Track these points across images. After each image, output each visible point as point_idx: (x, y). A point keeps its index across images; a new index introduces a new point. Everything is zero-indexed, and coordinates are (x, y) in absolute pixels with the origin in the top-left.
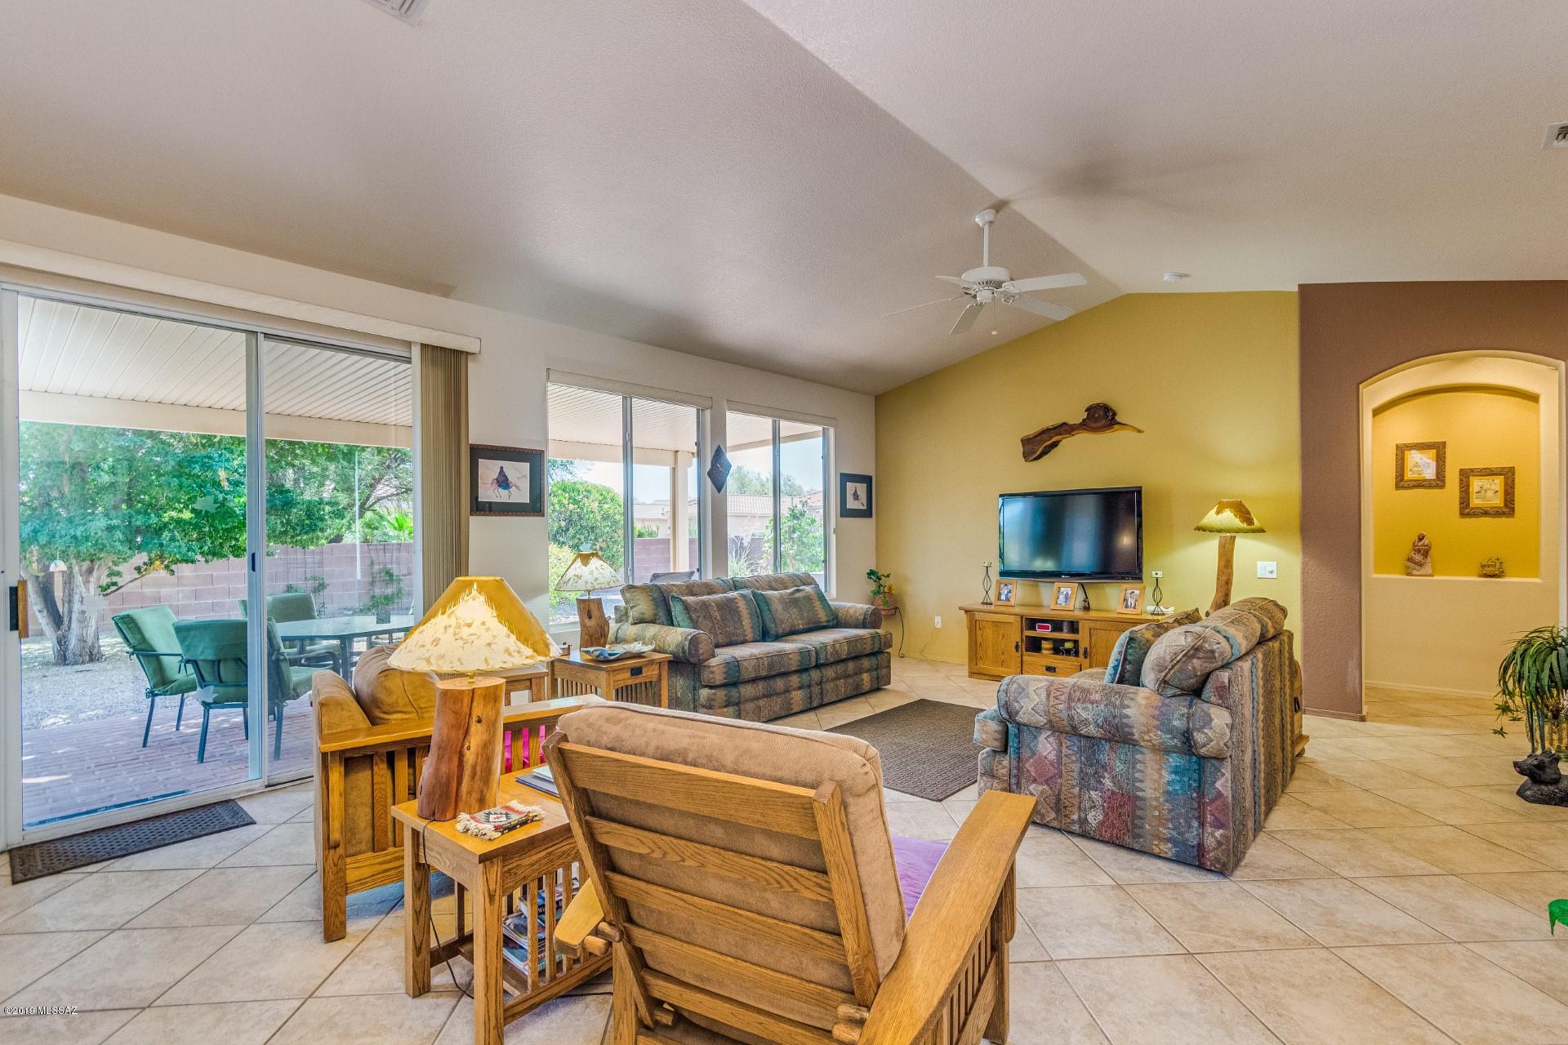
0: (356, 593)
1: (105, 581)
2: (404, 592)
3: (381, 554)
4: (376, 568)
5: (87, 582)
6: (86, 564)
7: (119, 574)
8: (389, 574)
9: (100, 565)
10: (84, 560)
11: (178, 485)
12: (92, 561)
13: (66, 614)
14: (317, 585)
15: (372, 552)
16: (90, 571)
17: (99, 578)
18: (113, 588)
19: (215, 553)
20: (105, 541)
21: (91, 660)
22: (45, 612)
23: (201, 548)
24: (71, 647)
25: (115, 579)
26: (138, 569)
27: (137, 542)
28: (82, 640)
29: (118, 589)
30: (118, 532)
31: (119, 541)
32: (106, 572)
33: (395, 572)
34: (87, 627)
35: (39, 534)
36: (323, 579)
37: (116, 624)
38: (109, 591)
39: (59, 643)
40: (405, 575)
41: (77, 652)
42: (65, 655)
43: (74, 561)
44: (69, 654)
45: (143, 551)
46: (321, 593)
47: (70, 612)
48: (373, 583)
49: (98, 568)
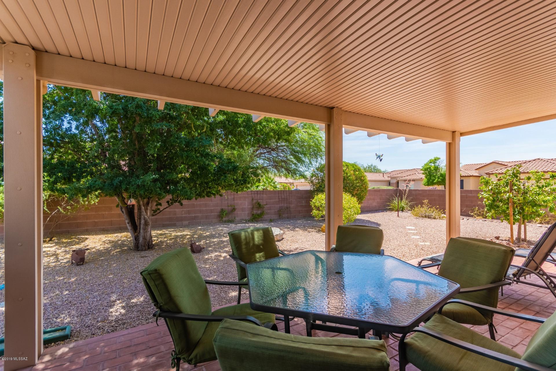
0: (247, 212)
1: (154, 208)
2: (265, 212)
3: (256, 195)
4: (254, 201)
5: (146, 210)
6: (146, 200)
7: (160, 204)
8: (259, 204)
9: (152, 201)
10: (144, 198)
11: (186, 155)
12: (148, 198)
13: (139, 225)
14: (232, 209)
15: (253, 194)
16: (148, 204)
17: (151, 207)
18: (158, 211)
19: (199, 195)
20: (153, 189)
21: (149, 248)
22: (130, 223)
23: (196, 192)
24: (141, 241)
25: (159, 207)
26: (168, 202)
27: (167, 189)
28: (144, 238)
29: (160, 212)
30: (158, 183)
31: (159, 188)
32: (155, 204)
33: (262, 204)
34: (147, 232)
35: (122, 184)
36: (234, 206)
37: (145, 280)
38: (156, 213)
39: (136, 239)
40: (265, 205)
41: (143, 245)
42: (138, 245)
43: (140, 199)
44: (140, 245)
45: (170, 194)
46: (234, 213)
47: (140, 224)
48: (253, 208)
49: (151, 202)
